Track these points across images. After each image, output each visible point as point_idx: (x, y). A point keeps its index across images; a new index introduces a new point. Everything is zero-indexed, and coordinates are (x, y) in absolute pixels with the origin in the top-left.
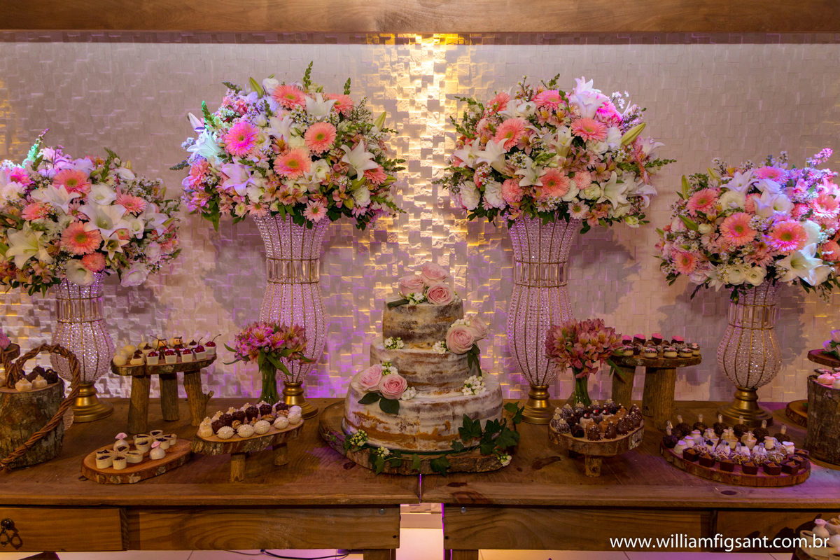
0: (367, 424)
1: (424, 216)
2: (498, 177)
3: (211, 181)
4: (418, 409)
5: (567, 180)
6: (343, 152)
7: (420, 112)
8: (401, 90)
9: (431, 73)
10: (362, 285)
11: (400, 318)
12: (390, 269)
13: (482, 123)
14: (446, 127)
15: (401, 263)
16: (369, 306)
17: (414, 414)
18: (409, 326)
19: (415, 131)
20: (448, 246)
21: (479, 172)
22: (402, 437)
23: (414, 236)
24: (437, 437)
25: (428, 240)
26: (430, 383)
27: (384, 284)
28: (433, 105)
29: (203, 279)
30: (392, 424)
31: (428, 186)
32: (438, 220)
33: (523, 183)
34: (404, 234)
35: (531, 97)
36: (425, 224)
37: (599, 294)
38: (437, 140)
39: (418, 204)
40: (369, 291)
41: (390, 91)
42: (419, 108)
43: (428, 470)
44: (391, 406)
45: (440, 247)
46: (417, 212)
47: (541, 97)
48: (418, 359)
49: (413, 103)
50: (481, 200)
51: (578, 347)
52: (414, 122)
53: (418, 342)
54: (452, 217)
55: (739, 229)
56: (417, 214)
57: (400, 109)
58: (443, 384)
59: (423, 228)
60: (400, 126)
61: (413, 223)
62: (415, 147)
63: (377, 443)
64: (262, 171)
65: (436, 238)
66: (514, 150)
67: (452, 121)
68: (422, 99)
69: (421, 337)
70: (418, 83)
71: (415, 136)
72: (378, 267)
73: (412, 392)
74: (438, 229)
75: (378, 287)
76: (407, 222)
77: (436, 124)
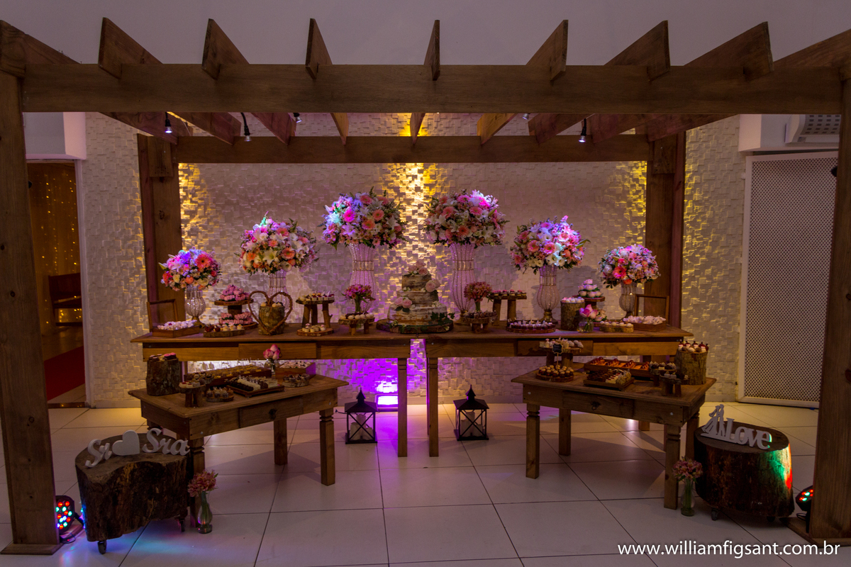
0: (397, 318)
1: (414, 243)
2: (443, 228)
3: (337, 231)
4: (416, 311)
5: (468, 230)
6: (386, 220)
7: (411, 192)
8: (401, 182)
9: (416, 173)
10: (384, 278)
11: (409, 280)
12: (397, 270)
13: (438, 208)
14: (424, 199)
15: (403, 267)
16: (387, 289)
17: (415, 313)
18: (412, 283)
19: (409, 201)
20: (426, 258)
21: (436, 227)
22: (411, 321)
23: (409, 253)
24: (423, 320)
25: (417, 255)
26: (420, 303)
27: (394, 278)
28: (418, 189)
29: (302, 276)
30: (407, 317)
31: (416, 228)
32: (421, 245)
33: (452, 231)
34: (404, 252)
35: (456, 198)
36: (415, 247)
37: (502, 281)
38: (420, 206)
39: (411, 237)
40: (387, 281)
41: (396, 182)
42: (410, 190)
43: (420, 332)
44: (407, 310)
45: (422, 258)
46: (411, 241)
47: (459, 198)
48: (416, 294)
49: (407, 188)
50: (438, 237)
51: (474, 290)
52: (408, 197)
53: (415, 288)
54: (428, 243)
55: (533, 245)
56: (411, 242)
57: (401, 191)
58: (425, 304)
59: (414, 249)
60: (402, 199)
61: (409, 246)
62: (409, 209)
63: (402, 324)
64: (358, 228)
65: (420, 254)
66: (449, 218)
67: (427, 197)
68: (412, 186)
69: (417, 286)
70: (410, 178)
71: (409, 204)
72: (391, 269)
73: (414, 306)
74: (421, 250)
75: (392, 279)
76: (405, 246)
77: (419, 198)
